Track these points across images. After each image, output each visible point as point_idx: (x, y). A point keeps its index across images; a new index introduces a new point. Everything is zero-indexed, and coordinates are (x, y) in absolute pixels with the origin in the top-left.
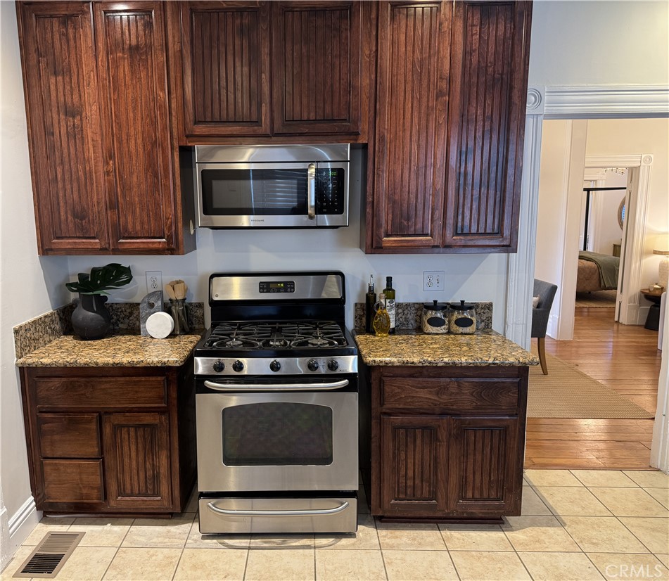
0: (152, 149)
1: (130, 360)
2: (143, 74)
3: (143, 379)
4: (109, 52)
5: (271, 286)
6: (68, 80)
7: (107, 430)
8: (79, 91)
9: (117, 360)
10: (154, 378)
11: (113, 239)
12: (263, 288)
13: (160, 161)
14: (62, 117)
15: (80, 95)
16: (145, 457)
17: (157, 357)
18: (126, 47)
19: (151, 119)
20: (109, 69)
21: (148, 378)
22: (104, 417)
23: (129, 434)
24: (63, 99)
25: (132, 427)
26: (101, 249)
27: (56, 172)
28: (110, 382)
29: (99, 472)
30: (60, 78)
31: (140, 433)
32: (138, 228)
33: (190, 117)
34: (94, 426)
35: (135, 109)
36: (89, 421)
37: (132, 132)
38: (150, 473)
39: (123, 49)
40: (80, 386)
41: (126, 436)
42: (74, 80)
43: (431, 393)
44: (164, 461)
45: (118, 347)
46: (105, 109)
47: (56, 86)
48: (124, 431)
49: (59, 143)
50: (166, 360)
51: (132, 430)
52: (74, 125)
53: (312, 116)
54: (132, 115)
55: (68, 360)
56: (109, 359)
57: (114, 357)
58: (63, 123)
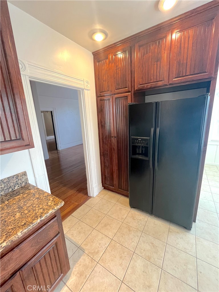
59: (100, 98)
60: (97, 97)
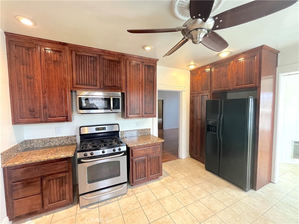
0: (61, 91)
1: (54, 157)
2: (59, 69)
3: (59, 163)
4: (46, 61)
5: (99, 129)
6: (29, 67)
7: (44, 182)
8: (33, 71)
9: (49, 158)
10: (63, 162)
11: (45, 118)
12: (97, 130)
13: (64, 94)
14: (25, 79)
15: (33, 73)
16: (60, 188)
17: (64, 155)
18: (52, 60)
19: (61, 82)
20: (46, 66)
21: (61, 162)
22: (43, 178)
23: (53, 182)
24: (26, 73)
25: (54, 179)
26: (40, 122)
27: (22, 96)
28: (46, 166)
29: (41, 198)
30: (25, 66)
31: (58, 181)
32: (55, 114)
33: (75, 83)
34: (39, 182)
35: (55, 79)
36: (37, 181)
37: (54, 85)
38: (61, 193)
39: (51, 61)
40: (32, 170)
41: (52, 183)
42: (31, 68)
43: (143, 151)
44: (67, 188)
45: (47, 153)
46: (44, 78)
47: (23, 69)
48: (51, 181)
49: (24, 87)
50: (68, 155)
51: (55, 180)
52: (31, 82)
53: (111, 85)
54: (54, 80)
55: (28, 161)
56: (45, 158)
57: (47, 157)
58: (26, 81)
59: (192, 95)
60: (191, 94)
